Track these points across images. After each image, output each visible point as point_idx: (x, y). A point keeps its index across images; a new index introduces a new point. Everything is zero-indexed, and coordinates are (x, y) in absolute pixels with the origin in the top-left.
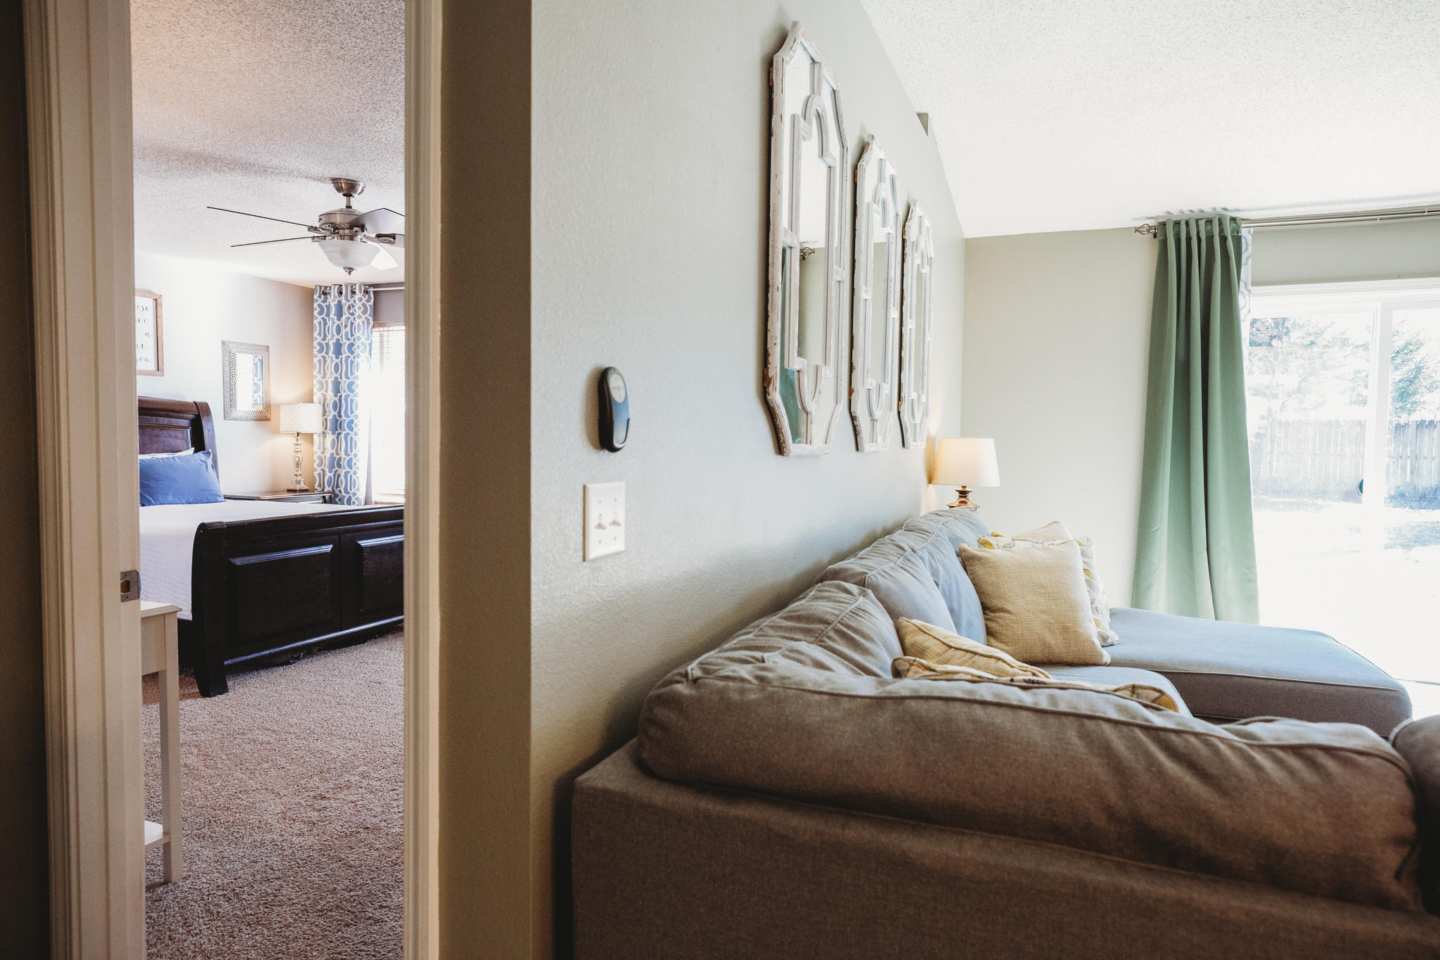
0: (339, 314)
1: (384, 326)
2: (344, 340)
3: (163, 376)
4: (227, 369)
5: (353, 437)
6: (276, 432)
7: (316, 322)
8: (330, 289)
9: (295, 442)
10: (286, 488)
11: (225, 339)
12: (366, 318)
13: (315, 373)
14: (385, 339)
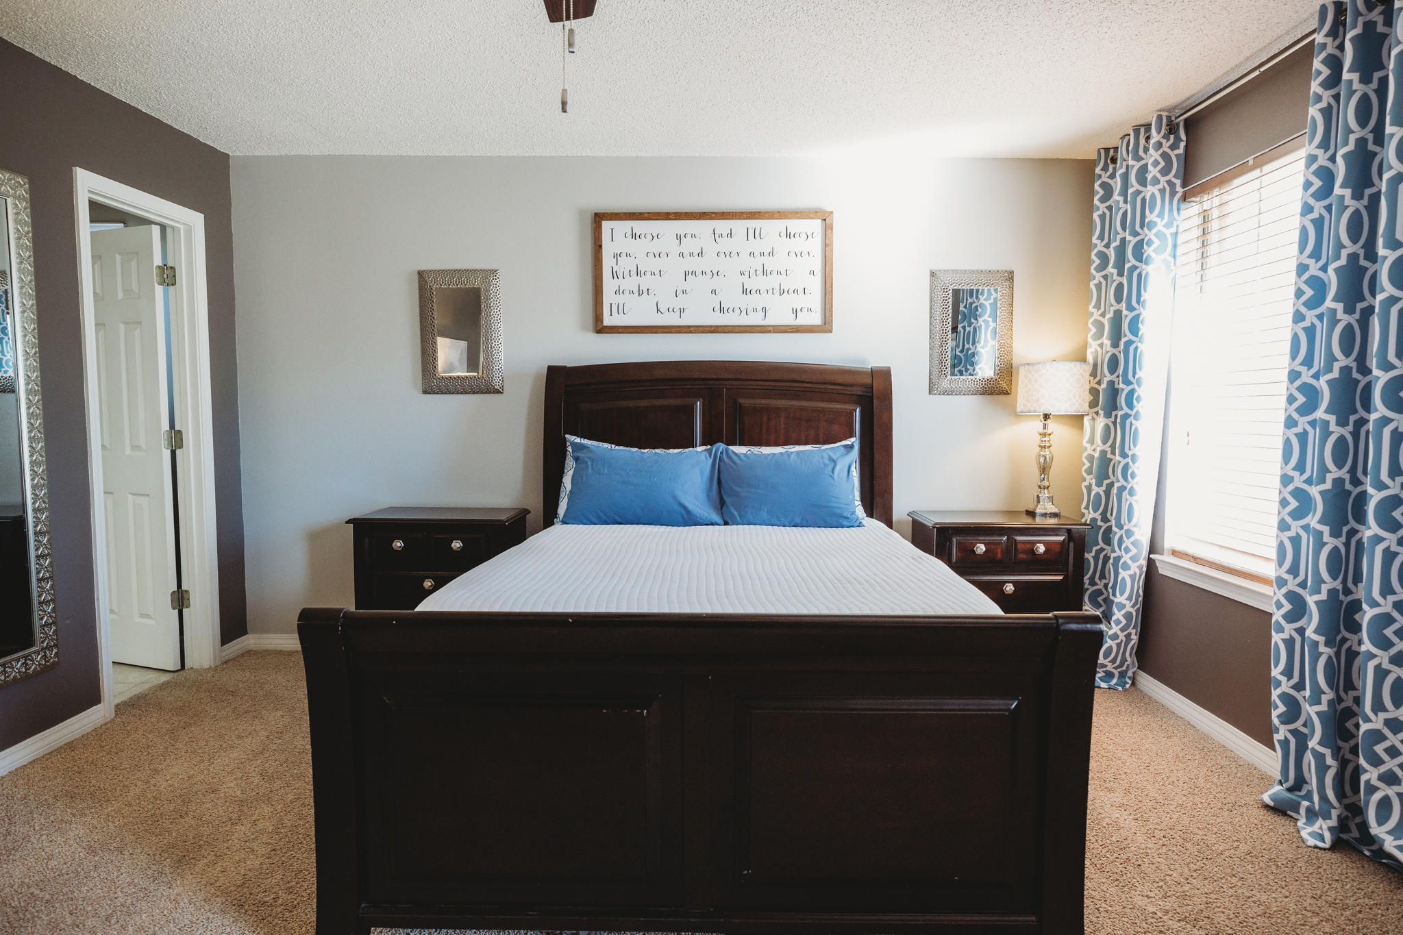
1: (1202, 193)
3: (830, 331)
5: (1134, 422)
8: (1118, 150)
9: (1042, 431)
11: (935, 267)
12: (1169, 182)
13: (1091, 309)
14: (1212, 215)
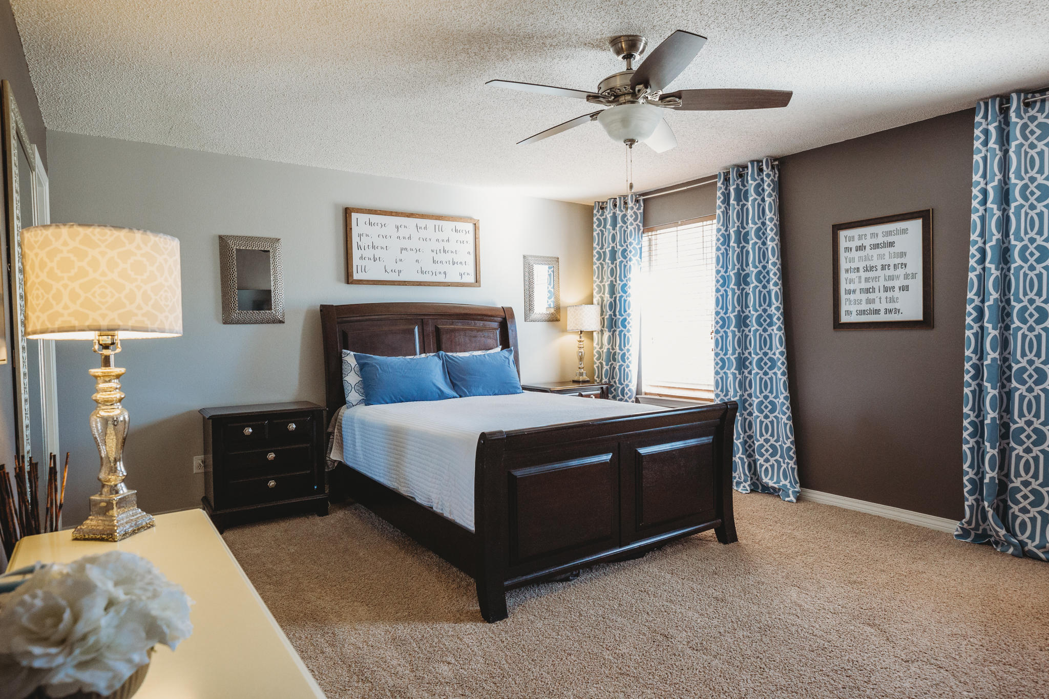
0: (614, 224)
1: (652, 231)
2: (618, 247)
3: (480, 286)
4: (527, 278)
5: (627, 333)
6: (564, 331)
7: (595, 234)
8: (607, 204)
9: (579, 339)
10: (572, 379)
11: (525, 254)
12: (637, 225)
13: (595, 278)
14: (653, 242)
